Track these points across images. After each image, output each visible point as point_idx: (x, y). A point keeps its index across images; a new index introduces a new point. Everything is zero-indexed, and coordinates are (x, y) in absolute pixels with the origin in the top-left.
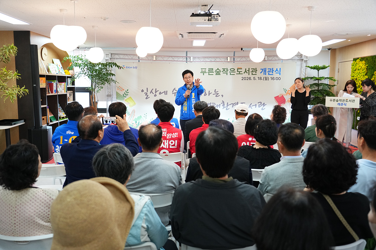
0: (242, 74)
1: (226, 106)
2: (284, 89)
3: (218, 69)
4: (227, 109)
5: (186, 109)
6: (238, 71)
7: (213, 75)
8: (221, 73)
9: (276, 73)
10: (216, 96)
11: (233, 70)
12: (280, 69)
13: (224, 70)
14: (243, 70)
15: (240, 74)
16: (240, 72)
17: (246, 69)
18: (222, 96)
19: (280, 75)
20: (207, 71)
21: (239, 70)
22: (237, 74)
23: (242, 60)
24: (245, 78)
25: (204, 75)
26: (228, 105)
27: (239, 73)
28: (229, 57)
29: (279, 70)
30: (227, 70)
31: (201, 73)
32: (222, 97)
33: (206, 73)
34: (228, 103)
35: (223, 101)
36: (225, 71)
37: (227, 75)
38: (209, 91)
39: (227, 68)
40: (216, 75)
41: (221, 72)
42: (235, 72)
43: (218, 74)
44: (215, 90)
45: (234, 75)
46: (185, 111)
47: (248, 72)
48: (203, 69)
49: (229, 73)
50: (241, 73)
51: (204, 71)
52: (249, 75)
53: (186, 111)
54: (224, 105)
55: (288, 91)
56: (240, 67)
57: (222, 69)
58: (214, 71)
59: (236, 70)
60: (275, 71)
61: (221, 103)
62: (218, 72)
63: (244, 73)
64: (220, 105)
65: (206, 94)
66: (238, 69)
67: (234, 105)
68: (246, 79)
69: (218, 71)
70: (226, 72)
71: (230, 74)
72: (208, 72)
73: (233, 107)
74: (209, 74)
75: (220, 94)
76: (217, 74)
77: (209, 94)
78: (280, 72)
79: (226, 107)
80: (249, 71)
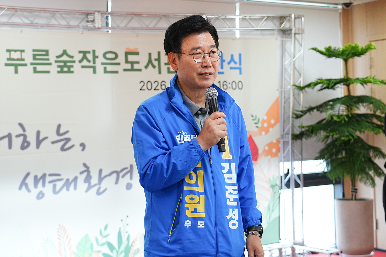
0: (140, 70)
1: (94, 180)
2: (252, 116)
3: (65, 52)
4: (99, 193)
5: (201, 208)
6: (127, 62)
7: (48, 72)
8: (77, 67)
9: (231, 68)
10: (63, 149)
11: (113, 56)
12: (240, 55)
13: (85, 57)
14: (143, 59)
15: (132, 69)
16: (132, 63)
17: (150, 55)
18: (83, 145)
19: (241, 73)
20: (29, 59)
21: (131, 58)
22: (125, 70)
23: (131, 25)
24: (149, 84)
25: (16, 72)
26: (101, 179)
27: (132, 66)
28: (99, 12)
29: (236, 59)
30: (95, 57)
31: (6, 65)
32: (83, 150)
33: (25, 65)
34: (101, 171)
35: (85, 165)
36: (89, 61)
37: (95, 72)
38: (38, 133)
39: (94, 52)
40: (58, 72)
41: (74, 62)
42: (118, 64)
43: (65, 69)
44: (59, 126)
45: (117, 72)
46: (195, 220)
47: (156, 63)
48: (15, 51)
49: (100, 68)
50: (136, 66)
51: (18, 60)
52: (160, 72)
53: (201, 219)
54: (88, 179)
55: (264, 121)
56: (132, 47)
57: (80, 52)
58: (52, 58)
59: (121, 59)
60: (229, 63)
61: (81, 173)
62: (65, 62)
63: (146, 67)
64: (76, 178)
65: (29, 144)
66: (127, 54)
67: (121, 174)
68: (153, 88)
69: (65, 58)
70: (91, 64)
71: (106, 71)
72: (32, 64)
73: (117, 182)
74: (35, 71)
75: (75, 141)
76: (61, 72)
77: (39, 143)
78: (240, 64)
79: (95, 185)
80: (158, 60)
